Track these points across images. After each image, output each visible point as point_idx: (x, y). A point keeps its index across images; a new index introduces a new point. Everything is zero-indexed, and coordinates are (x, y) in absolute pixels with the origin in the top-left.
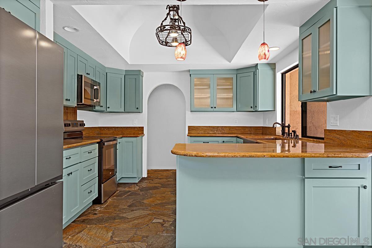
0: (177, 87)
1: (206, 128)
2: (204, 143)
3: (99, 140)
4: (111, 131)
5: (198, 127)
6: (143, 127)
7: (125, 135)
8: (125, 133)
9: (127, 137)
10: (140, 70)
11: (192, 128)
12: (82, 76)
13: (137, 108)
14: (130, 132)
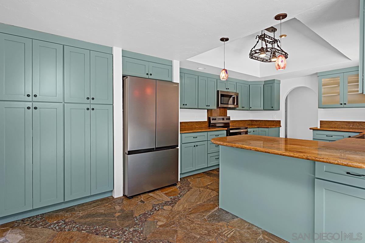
0: (310, 89)
1: (340, 123)
2: (327, 136)
3: (227, 129)
4: (258, 123)
5: (331, 122)
6: (280, 121)
7: (260, 126)
8: (267, 125)
9: (261, 127)
10: (274, 80)
11: (324, 122)
12: (219, 91)
13: (272, 107)
14: (270, 124)
